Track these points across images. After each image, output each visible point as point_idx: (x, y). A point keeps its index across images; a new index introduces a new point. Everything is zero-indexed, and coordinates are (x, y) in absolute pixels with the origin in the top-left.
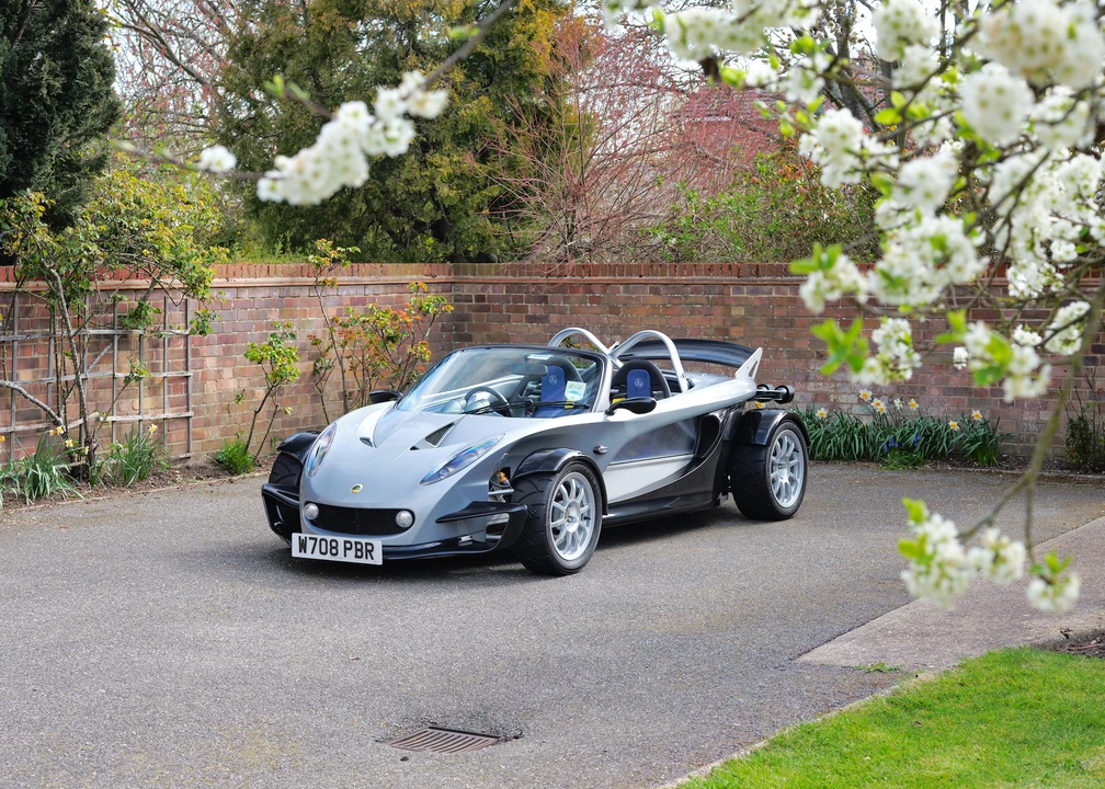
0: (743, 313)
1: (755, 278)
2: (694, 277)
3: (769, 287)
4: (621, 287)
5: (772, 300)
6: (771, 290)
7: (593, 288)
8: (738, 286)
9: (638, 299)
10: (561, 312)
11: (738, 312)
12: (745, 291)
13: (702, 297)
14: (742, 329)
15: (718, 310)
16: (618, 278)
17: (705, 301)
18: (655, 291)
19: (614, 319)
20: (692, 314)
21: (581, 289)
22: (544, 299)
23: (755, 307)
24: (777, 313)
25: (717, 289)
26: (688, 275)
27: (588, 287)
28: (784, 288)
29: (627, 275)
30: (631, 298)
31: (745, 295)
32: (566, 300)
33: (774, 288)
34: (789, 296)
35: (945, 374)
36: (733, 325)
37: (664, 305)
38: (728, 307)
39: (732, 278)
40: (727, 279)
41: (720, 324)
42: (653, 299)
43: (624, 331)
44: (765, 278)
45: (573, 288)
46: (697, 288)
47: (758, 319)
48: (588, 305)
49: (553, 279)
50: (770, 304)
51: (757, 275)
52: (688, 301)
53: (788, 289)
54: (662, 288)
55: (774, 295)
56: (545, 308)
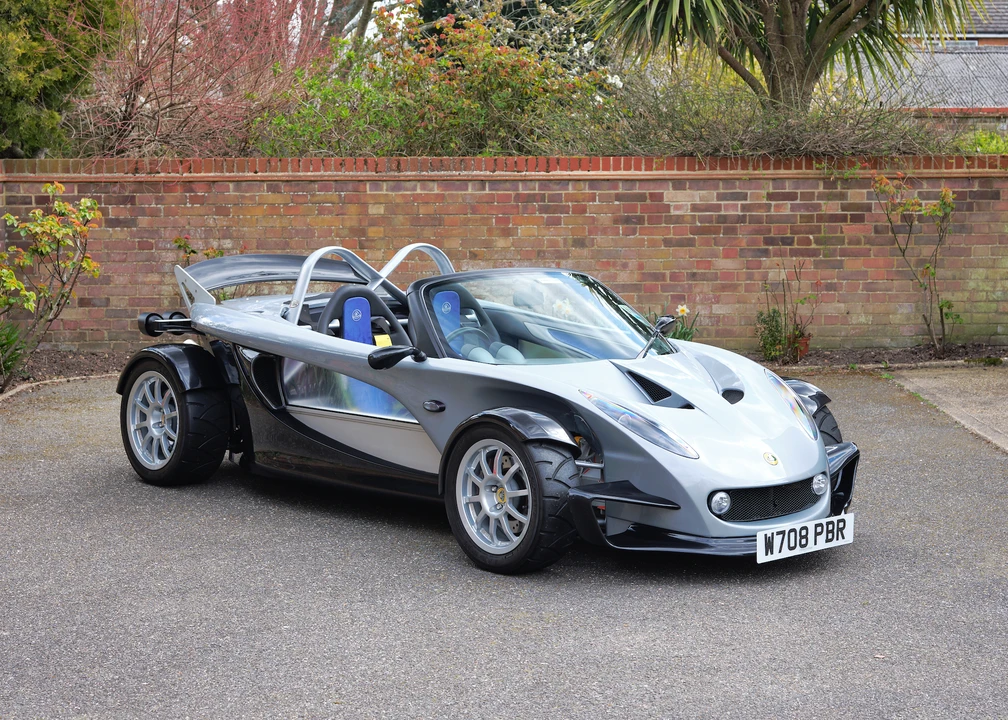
0: (382, 211)
1: (396, 174)
2: (322, 173)
3: (414, 183)
4: (231, 185)
5: (416, 197)
6: (416, 186)
7: (194, 186)
8: (375, 183)
9: (252, 198)
10: (154, 213)
11: (376, 210)
12: (385, 188)
13: (332, 195)
14: (382, 229)
15: (353, 209)
16: (228, 174)
17: (336, 199)
18: (274, 186)
19: (222, 221)
20: (320, 213)
21: (179, 188)
22: (131, 200)
23: (397, 205)
24: (423, 210)
25: (350, 186)
26: (314, 170)
27: (188, 185)
28: (431, 184)
29: (238, 171)
30: (243, 197)
31: (385, 192)
32: (159, 200)
33: (419, 185)
34: (436, 192)
35: (613, 271)
36: (371, 225)
37: (286, 205)
38: (365, 205)
39: (370, 173)
40: (362, 174)
41: (355, 223)
42: (271, 197)
43: (235, 234)
44: (409, 173)
45: (168, 185)
46: (324, 184)
47: (401, 217)
48: (189, 205)
49: (141, 176)
50: (414, 201)
51: (399, 169)
52: (316, 199)
53: (435, 185)
54: (282, 185)
55: (419, 191)
56: (131, 211)
